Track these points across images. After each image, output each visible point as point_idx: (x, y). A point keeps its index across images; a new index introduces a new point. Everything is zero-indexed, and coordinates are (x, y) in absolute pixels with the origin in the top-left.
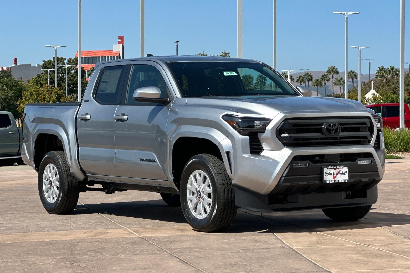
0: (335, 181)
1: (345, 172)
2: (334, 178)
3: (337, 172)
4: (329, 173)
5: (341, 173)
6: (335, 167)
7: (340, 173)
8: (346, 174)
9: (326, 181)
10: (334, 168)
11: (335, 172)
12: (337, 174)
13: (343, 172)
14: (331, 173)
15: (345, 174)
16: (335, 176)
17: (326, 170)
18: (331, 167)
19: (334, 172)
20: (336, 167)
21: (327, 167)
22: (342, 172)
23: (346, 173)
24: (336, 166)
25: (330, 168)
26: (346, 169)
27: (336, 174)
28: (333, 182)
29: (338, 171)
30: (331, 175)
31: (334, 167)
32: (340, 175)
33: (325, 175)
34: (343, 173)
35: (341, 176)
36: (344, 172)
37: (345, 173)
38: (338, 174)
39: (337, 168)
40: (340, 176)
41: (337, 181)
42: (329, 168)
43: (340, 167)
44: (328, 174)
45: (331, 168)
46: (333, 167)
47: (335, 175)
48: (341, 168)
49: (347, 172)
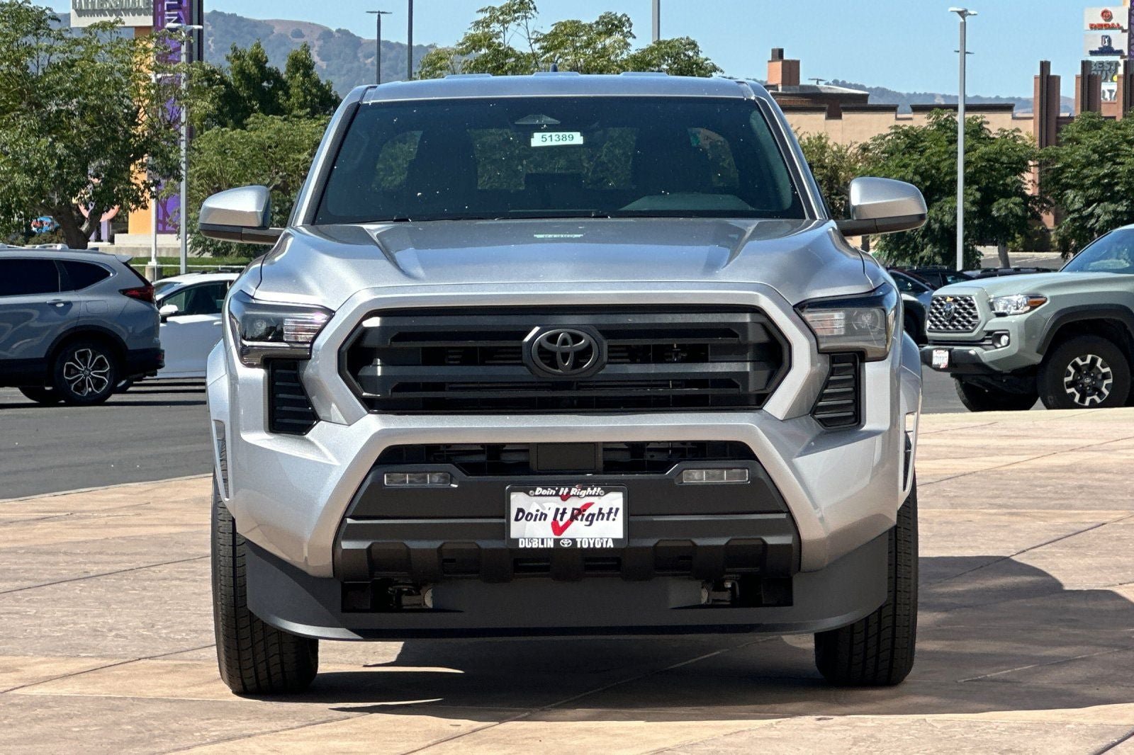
0: (557, 541)
1: (611, 509)
2: (558, 529)
3: (574, 509)
4: (538, 511)
5: (590, 515)
6: (564, 491)
7: (586, 513)
8: (614, 520)
9: (517, 540)
10: (557, 495)
11: (565, 509)
12: (573, 518)
13: (601, 509)
14: (542, 514)
15: (608, 519)
16: (561, 524)
17: (518, 500)
18: (544, 492)
19: (558, 510)
20: (568, 493)
21: (527, 488)
22: (596, 512)
23: (615, 515)
24: (567, 490)
25: (541, 495)
26: (615, 500)
27: (567, 517)
28: (551, 544)
29: (579, 507)
30: (545, 519)
31: (558, 491)
32: (587, 520)
33: (517, 519)
34: (600, 512)
35: (590, 525)
36: (605, 511)
37: (609, 513)
38: (580, 517)
39: (573, 495)
40: (588, 523)
41: (566, 544)
42: (537, 493)
43: (584, 493)
44: (529, 517)
45: (546, 495)
46: (554, 492)
47: (561, 520)
48: (589, 495)
49: (617, 510)
